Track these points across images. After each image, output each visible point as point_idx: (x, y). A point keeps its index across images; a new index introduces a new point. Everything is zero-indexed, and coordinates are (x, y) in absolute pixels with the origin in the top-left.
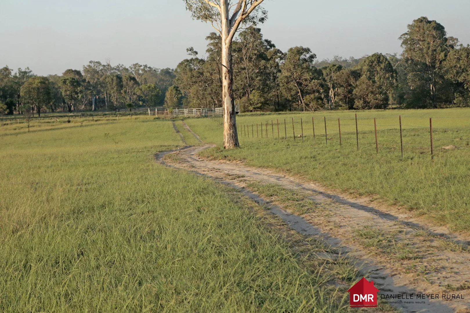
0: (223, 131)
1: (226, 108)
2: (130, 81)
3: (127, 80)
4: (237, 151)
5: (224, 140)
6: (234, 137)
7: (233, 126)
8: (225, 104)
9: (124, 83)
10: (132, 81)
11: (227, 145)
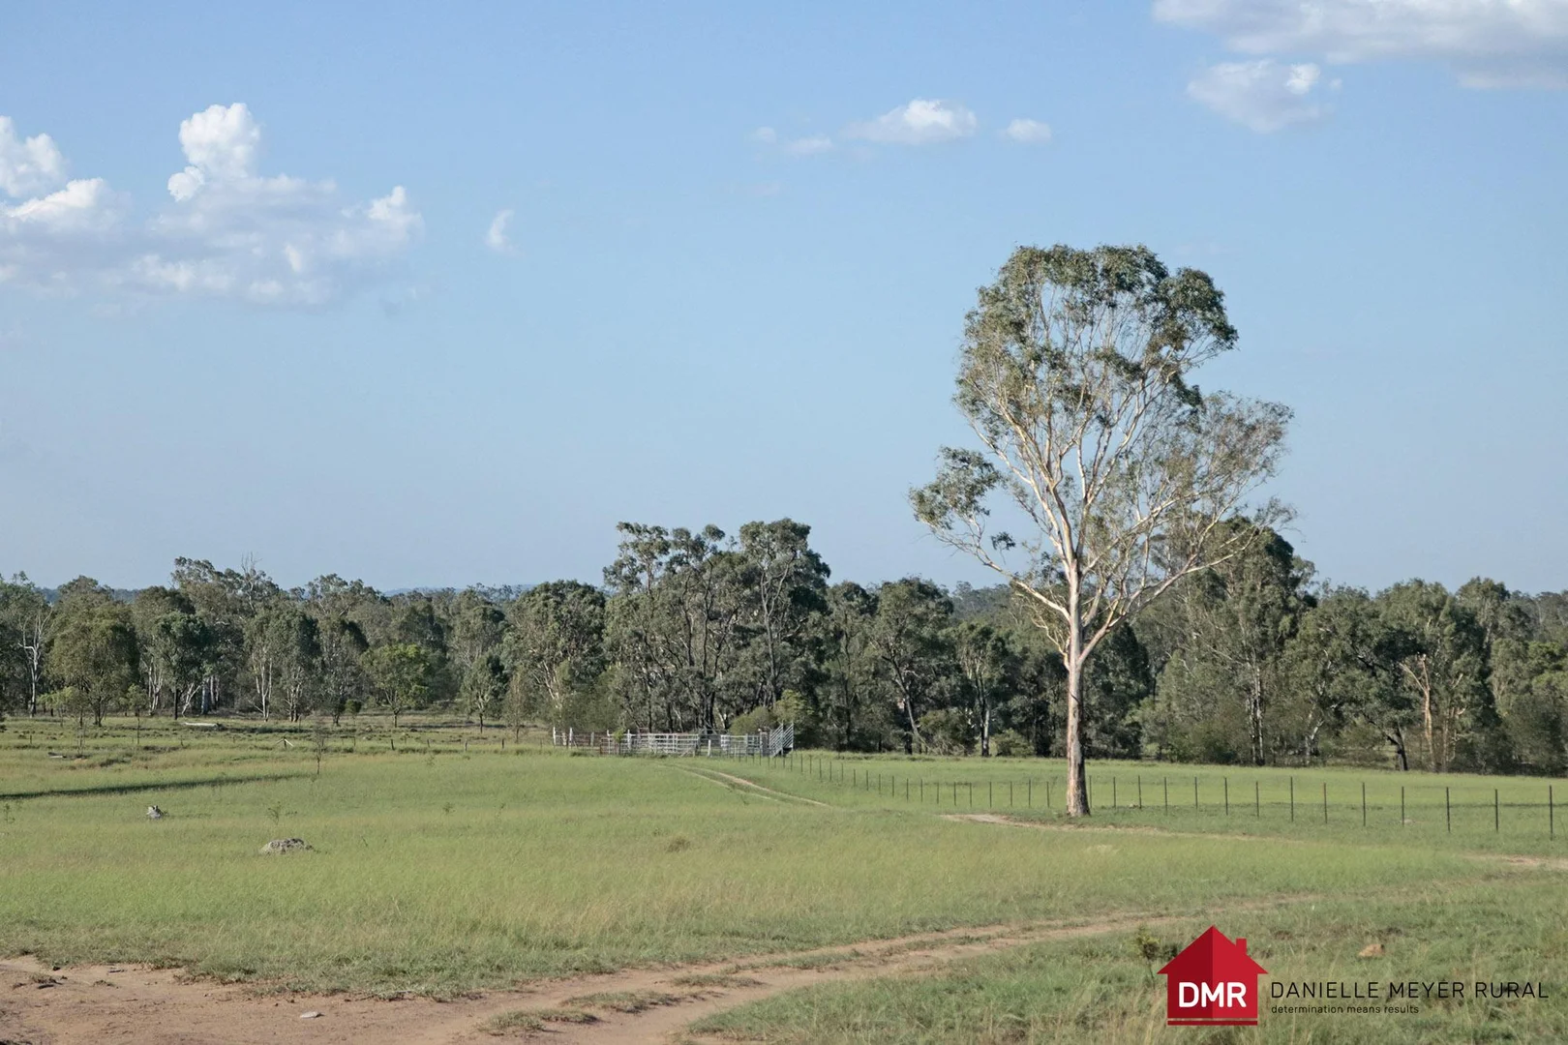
0: (1066, 790)
1: (1072, 757)
2: (343, 633)
3: (333, 629)
4: (1086, 819)
5: (1068, 803)
6: (1083, 800)
7: (1082, 784)
8: (1072, 751)
9: (324, 638)
10: (347, 632)
11: (1072, 810)
